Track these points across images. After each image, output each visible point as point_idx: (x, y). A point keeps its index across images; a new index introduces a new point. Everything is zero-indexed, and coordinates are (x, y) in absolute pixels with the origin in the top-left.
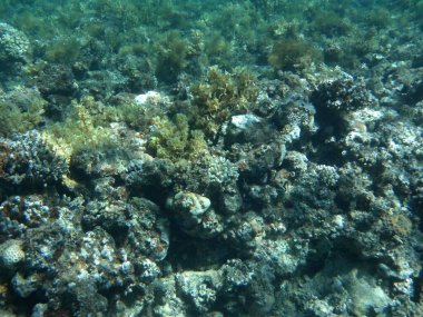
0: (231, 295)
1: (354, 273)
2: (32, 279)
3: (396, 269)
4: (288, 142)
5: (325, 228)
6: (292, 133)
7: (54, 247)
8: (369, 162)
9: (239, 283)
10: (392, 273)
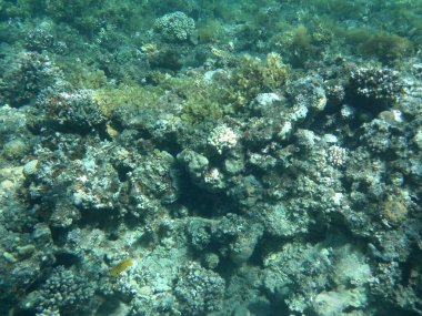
0: (222, 241)
1: (347, 247)
2: (39, 188)
3: (381, 250)
4: (293, 120)
5: (322, 203)
6: (297, 112)
7: (53, 168)
8: (377, 148)
9: (225, 231)
10: (377, 253)
